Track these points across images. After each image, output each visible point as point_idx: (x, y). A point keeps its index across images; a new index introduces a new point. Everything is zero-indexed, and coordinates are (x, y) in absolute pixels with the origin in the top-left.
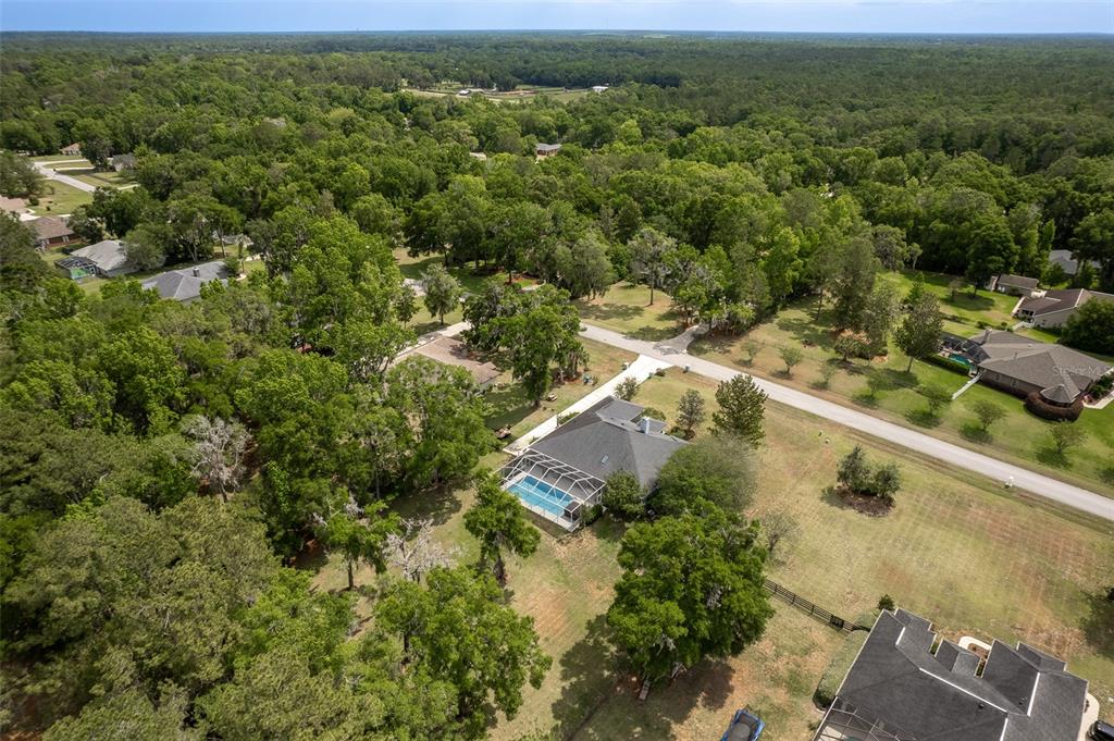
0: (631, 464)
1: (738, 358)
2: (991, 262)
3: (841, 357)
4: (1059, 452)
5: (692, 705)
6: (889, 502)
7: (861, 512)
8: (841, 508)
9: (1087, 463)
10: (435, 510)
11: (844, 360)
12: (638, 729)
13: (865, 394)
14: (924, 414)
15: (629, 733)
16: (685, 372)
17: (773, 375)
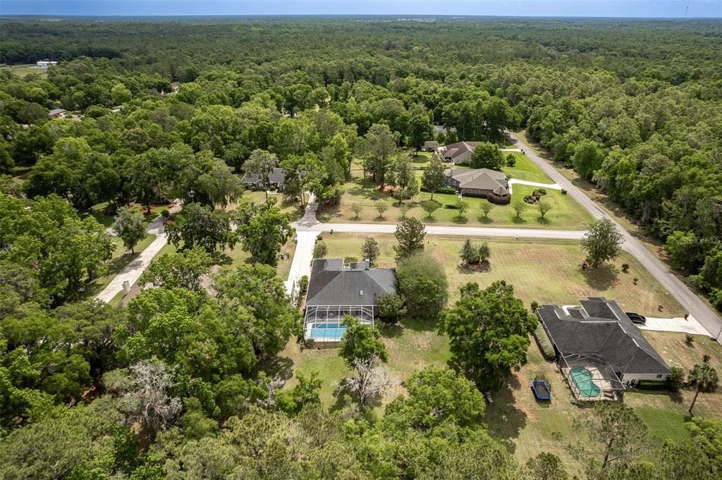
0: (379, 289)
1: (349, 217)
2: (425, 135)
3: (398, 201)
4: (518, 217)
5: (510, 392)
6: (487, 263)
7: (481, 272)
8: (471, 273)
9: (530, 218)
10: (277, 371)
11: (400, 202)
12: (504, 417)
13: (426, 216)
14: (458, 217)
15: (502, 421)
16: (331, 233)
17: (376, 221)
